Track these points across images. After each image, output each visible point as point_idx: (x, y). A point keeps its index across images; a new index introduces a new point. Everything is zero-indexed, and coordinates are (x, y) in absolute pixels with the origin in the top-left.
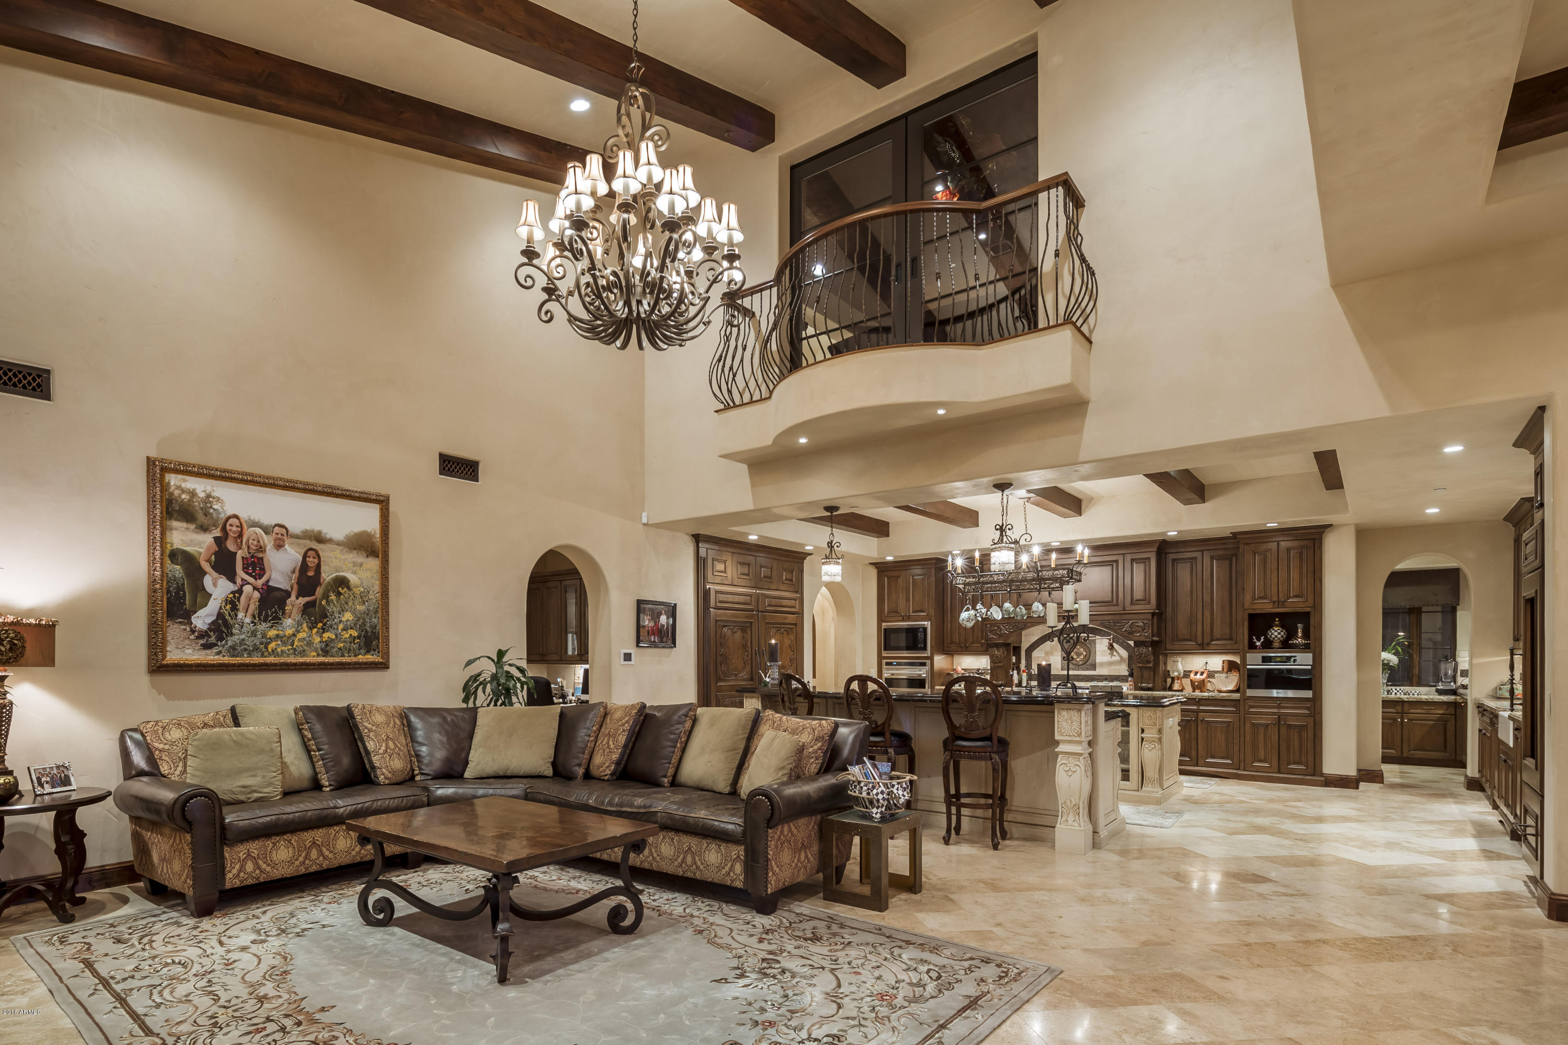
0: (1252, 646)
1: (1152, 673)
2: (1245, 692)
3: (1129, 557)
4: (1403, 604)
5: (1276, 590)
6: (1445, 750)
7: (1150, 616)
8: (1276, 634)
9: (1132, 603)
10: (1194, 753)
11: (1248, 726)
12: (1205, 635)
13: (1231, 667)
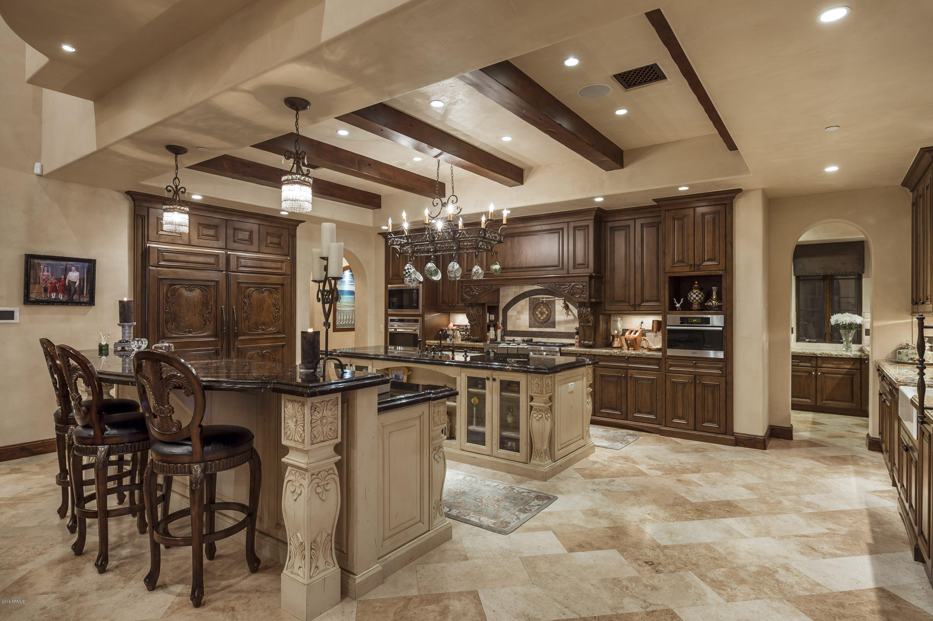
0: (673, 308)
1: (593, 331)
2: (666, 352)
3: (572, 225)
4: (818, 272)
5: (692, 255)
6: (852, 401)
7: (587, 279)
8: (694, 296)
9: (574, 267)
10: (624, 407)
11: (668, 384)
12: (637, 298)
13: (658, 326)
